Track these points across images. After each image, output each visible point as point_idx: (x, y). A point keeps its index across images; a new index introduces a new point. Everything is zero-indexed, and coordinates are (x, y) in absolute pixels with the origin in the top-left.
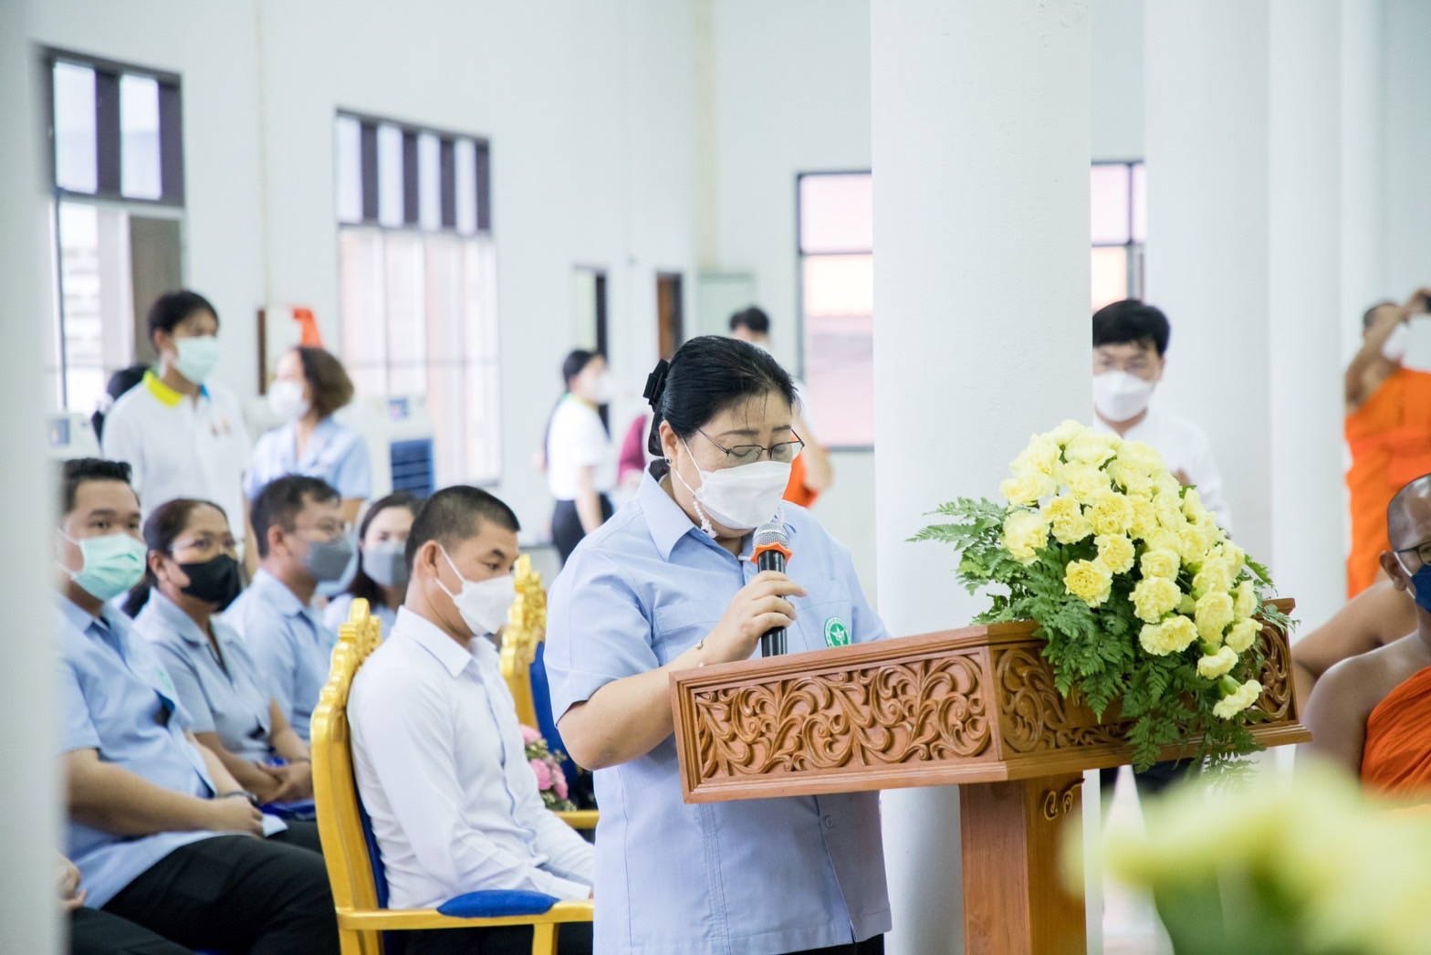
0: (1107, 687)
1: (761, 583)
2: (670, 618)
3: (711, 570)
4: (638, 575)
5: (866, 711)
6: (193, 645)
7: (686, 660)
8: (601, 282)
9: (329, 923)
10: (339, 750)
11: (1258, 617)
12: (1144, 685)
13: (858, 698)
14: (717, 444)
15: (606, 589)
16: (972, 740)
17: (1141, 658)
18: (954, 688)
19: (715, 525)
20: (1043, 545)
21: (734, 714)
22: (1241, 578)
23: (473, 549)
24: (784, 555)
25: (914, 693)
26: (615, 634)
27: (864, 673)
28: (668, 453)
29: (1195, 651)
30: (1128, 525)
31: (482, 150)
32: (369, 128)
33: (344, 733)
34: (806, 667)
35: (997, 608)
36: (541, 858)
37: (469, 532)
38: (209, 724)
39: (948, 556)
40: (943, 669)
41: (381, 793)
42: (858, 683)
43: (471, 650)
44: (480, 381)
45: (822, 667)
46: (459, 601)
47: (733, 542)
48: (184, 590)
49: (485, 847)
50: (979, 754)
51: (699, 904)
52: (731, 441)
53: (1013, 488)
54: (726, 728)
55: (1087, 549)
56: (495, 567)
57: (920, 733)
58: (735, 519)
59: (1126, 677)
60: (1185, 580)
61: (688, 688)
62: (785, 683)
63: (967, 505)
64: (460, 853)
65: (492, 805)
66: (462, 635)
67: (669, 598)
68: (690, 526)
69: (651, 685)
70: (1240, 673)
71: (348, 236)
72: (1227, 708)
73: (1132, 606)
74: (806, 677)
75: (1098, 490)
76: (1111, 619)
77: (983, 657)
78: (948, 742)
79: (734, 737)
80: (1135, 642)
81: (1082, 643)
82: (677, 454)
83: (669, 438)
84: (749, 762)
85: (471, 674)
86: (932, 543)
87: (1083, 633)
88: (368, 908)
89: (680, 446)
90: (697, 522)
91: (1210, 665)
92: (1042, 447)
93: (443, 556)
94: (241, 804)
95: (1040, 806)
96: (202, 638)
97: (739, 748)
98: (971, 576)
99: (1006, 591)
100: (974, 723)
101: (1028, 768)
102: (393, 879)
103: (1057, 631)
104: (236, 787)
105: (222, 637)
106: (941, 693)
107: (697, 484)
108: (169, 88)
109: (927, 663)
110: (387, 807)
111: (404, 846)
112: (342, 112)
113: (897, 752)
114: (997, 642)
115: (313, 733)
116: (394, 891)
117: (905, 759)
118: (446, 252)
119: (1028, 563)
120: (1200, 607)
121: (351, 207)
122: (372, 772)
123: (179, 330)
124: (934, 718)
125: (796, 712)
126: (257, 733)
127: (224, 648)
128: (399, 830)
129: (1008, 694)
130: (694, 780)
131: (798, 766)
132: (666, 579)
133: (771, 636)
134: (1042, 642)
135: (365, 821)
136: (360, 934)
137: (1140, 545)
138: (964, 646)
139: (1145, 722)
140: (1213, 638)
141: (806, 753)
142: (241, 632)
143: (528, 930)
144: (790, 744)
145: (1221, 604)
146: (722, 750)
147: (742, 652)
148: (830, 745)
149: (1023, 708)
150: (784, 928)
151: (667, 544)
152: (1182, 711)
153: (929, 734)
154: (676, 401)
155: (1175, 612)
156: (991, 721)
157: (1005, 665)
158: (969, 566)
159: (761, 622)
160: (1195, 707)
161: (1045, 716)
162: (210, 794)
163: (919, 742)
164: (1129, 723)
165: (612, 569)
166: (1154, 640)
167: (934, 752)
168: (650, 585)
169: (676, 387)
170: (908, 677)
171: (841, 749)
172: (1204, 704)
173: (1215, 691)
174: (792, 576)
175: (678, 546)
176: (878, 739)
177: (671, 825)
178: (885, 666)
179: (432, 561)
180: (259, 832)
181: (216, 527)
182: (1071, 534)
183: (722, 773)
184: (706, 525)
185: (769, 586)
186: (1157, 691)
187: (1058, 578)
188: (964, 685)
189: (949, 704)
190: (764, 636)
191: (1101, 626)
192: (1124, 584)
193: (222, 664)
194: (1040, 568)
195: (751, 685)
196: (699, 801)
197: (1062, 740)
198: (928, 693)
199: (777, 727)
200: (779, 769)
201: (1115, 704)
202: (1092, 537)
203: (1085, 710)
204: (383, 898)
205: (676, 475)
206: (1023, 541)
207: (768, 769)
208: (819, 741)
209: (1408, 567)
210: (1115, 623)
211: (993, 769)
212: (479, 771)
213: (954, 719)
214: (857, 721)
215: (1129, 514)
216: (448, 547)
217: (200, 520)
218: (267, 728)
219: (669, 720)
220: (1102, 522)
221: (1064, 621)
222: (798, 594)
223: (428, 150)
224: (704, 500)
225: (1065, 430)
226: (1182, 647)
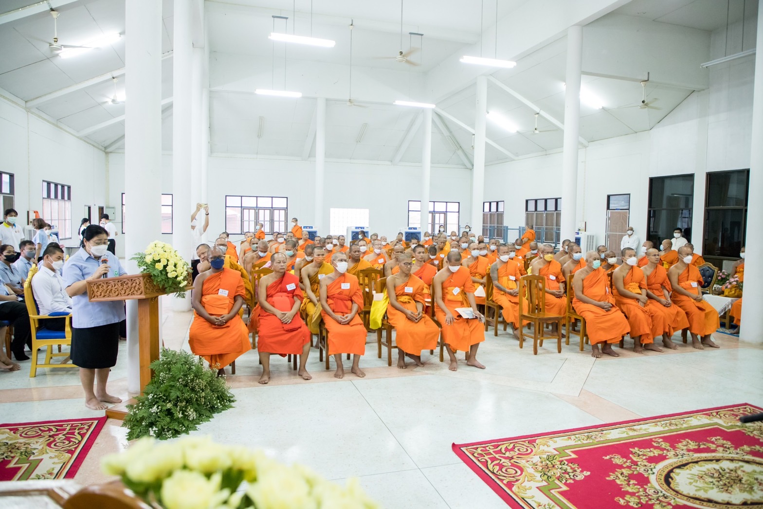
0: (162, 283)
1: (102, 266)
2: (86, 271)
3: (94, 263)
4: (80, 264)
5: (121, 287)
6: (6, 269)
7: (89, 278)
8: (89, 208)
9: (28, 318)
10: (30, 289)
11: (187, 271)
12: (168, 282)
13: (120, 285)
14: (94, 242)
15: (74, 266)
16: (139, 292)
17: (168, 278)
18: (136, 284)
19: (94, 255)
20: (152, 260)
21: (98, 287)
22: (184, 265)
23: (55, 256)
24: (107, 261)
25: (129, 285)
26: (76, 274)
27: (121, 281)
28: (85, 244)
29: (177, 277)
30: (166, 257)
31: (69, 188)
32: (49, 184)
33: (31, 286)
34: (110, 280)
35: (144, 271)
36: (68, 306)
37: (54, 253)
38: (9, 282)
39: (136, 262)
40: (135, 280)
41: (37, 296)
42: (119, 283)
43: (55, 272)
44: (68, 223)
45: (114, 280)
46: (52, 264)
47: (97, 258)
48: (5, 260)
49: (57, 305)
50: (140, 294)
51: (91, 318)
52: (97, 241)
53: (147, 252)
54: (97, 290)
55: (159, 261)
56: (59, 259)
57: (130, 290)
58: (98, 254)
59: (165, 281)
60: (175, 266)
61: (89, 283)
62: (107, 283)
63: (139, 254)
64: (52, 306)
65: (60, 297)
66: (53, 270)
67: (85, 268)
68: (89, 256)
69: (83, 283)
70: (184, 280)
71: (45, 201)
72: (181, 285)
73: (166, 270)
74: (111, 282)
75: (161, 252)
76: (163, 272)
77: (141, 279)
78: (135, 292)
79: (98, 291)
80: (167, 276)
81: (158, 276)
82: (87, 244)
83: (86, 241)
84: (100, 295)
85: (55, 276)
86: (133, 260)
87: (158, 275)
88: (35, 315)
89: (88, 243)
90: (90, 255)
91: (178, 279)
92: (152, 245)
93: (49, 257)
94: (14, 296)
95: (151, 301)
96: (8, 268)
97: (99, 293)
98: (140, 266)
99: (146, 268)
100: (140, 289)
101: (149, 296)
102: (40, 310)
103: (154, 274)
104: (14, 293)
105: (12, 268)
106: (134, 285)
107: (91, 249)
108: (12, 176)
109: (132, 280)
110: (39, 298)
111: (42, 304)
112: (43, 181)
113: (126, 294)
114: (144, 276)
115: (24, 287)
116: (40, 312)
117: (128, 295)
118: (62, 203)
119: (149, 263)
120: (177, 270)
121: (45, 195)
122: (36, 292)
123: (8, 215)
124: (133, 288)
125: (109, 287)
126: (19, 283)
127: (12, 269)
128: (41, 302)
129: (145, 285)
130: (91, 298)
131: (109, 296)
132: (84, 265)
133: (105, 274)
134: (151, 276)
135: (35, 301)
136: (34, 320)
137: (168, 260)
138: (138, 277)
139: (168, 288)
140: (179, 275)
141: (111, 294)
142: (16, 267)
143: (65, 318)
144: (108, 292)
145: (181, 270)
146: (96, 293)
147: (100, 277)
148: (115, 293)
149: (148, 286)
150: (106, 321)
151: (85, 259)
152: (174, 286)
153: (132, 291)
154: (87, 235)
155: (174, 271)
156: (143, 289)
157: (145, 280)
158: (139, 264)
159: (103, 272)
160: (176, 285)
161: (152, 288)
162: (8, 295)
163: (130, 292)
164: (166, 288)
165: (74, 263)
166: (170, 275)
167: (133, 294)
168: (82, 266)
169: (87, 233)
170: (128, 282)
171: (117, 293)
172: (178, 285)
173: (180, 283)
174: (108, 264)
175: (87, 259)
176: (123, 292)
177: (86, 305)
178: (124, 280)
179: (47, 258)
180: (18, 301)
181: (12, 250)
182: (157, 259)
183: (96, 297)
184: (92, 255)
185: (104, 266)
186: (170, 283)
187: (154, 266)
188: (138, 283)
189: (135, 286)
190: (104, 275)
191: (161, 273)
192: (165, 267)
193: (12, 272)
194: (151, 264)
195: (101, 283)
196: (91, 301)
197: (154, 291)
198: (132, 284)
199: (106, 289)
200: (106, 297)
201: (163, 285)
202: (160, 259)
203: (158, 286)
204: (38, 313)
205: (87, 247)
206: (149, 260)
207: (104, 296)
208: (113, 292)
209: (210, 260)
210: (164, 273)
211: (143, 296)
212: (56, 292)
213: (136, 289)
214: (120, 289)
215: (166, 255)
216: (50, 256)
217: (8, 249)
218: (21, 282)
219: (86, 288)
220: (162, 257)
221: (155, 273)
222: (109, 267)
223: (60, 187)
224: (92, 251)
225: (156, 242)
226: (174, 276)
